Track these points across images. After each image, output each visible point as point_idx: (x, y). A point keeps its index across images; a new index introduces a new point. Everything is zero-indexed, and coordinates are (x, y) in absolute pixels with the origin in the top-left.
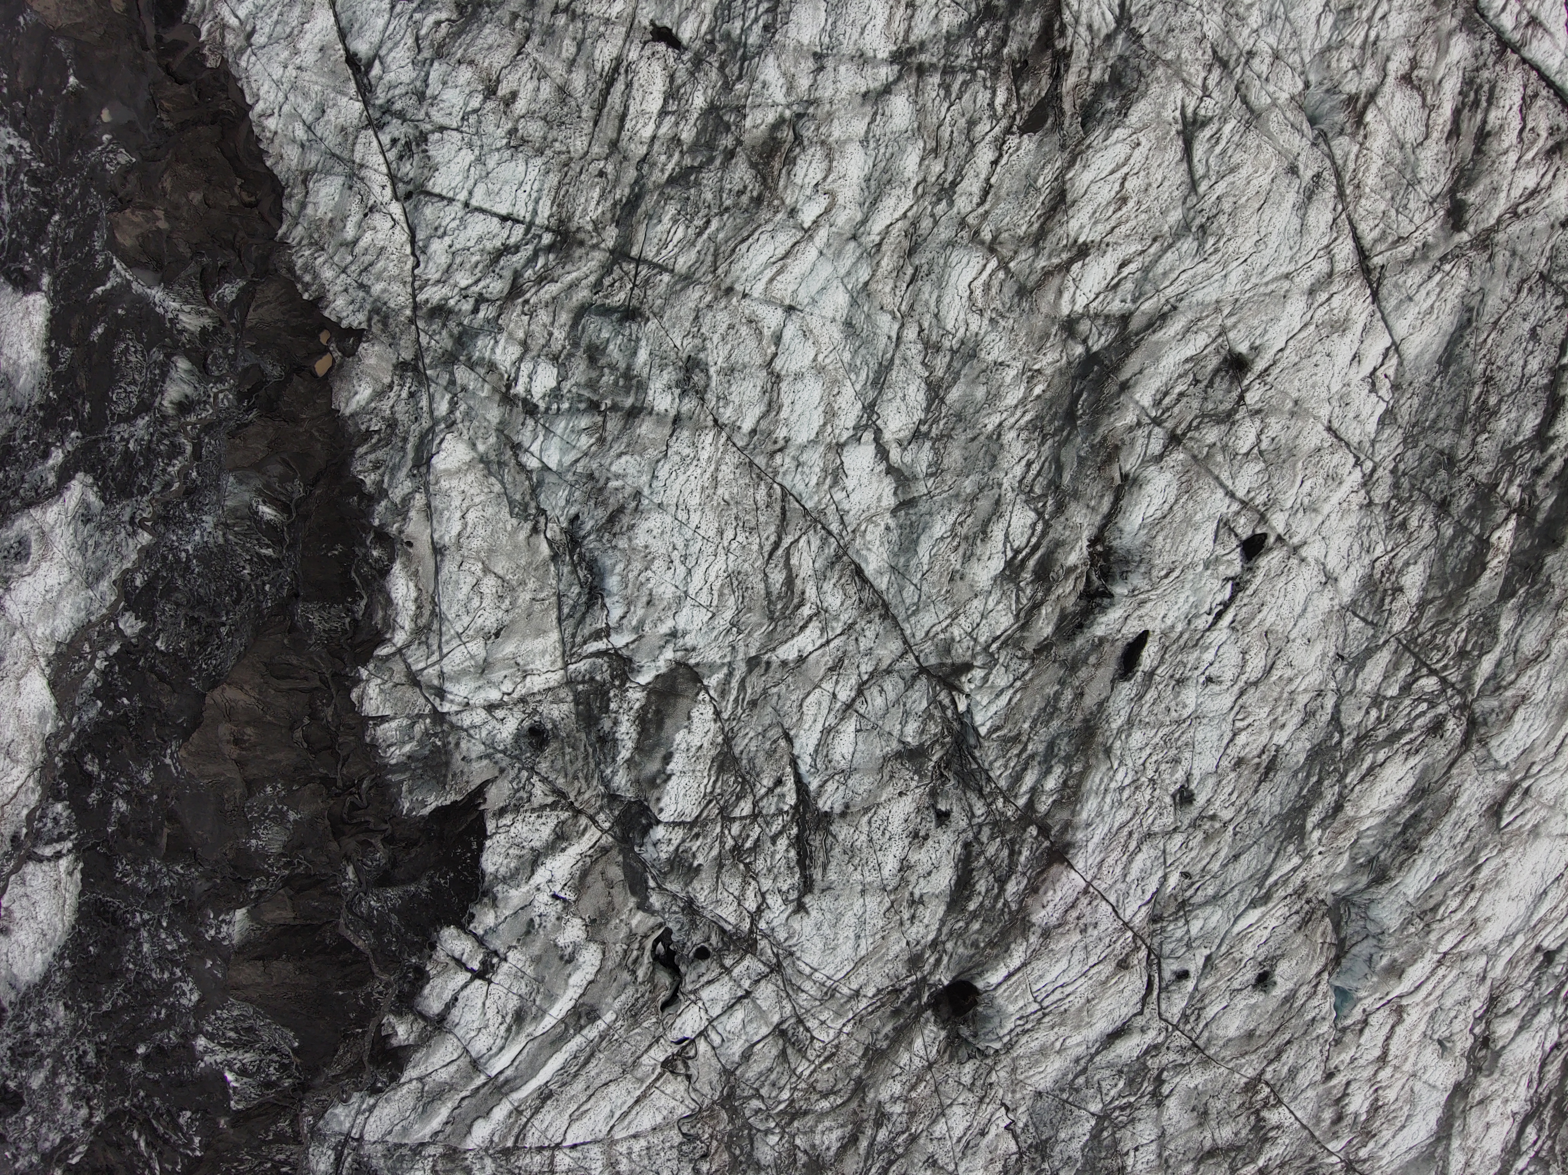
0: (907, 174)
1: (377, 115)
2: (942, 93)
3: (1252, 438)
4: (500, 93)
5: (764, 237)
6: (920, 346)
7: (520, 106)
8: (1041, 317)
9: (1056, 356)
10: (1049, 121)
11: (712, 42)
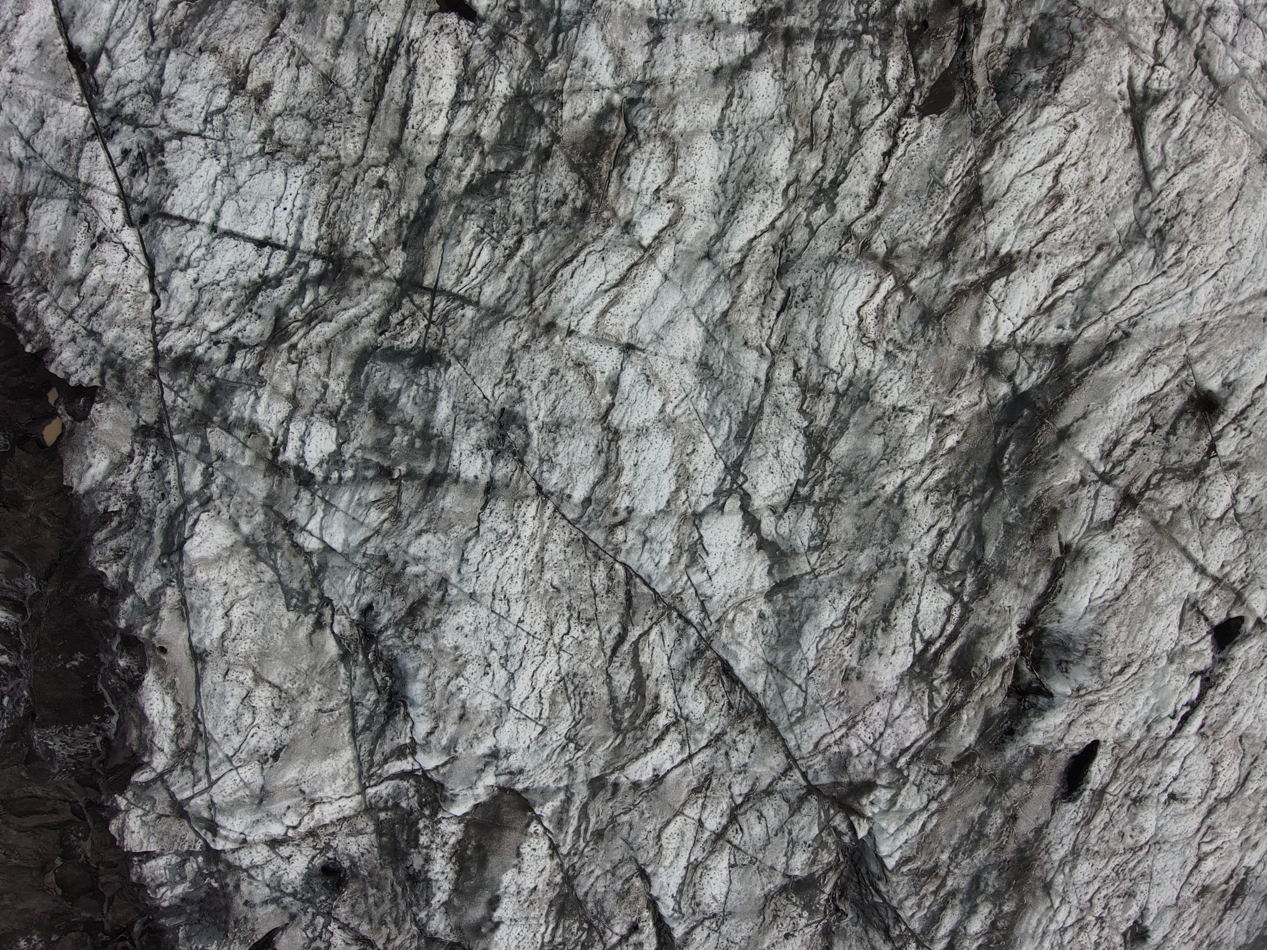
0: (776, 172)
1: (106, 122)
2: (817, 66)
3: (1226, 499)
4: (250, 86)
5: (591, 259)
6: (796, 390)
7: (275, 102)
8: (953, 350)
9: (974, 397)
10: (957, 99)
11: (516, 10)
